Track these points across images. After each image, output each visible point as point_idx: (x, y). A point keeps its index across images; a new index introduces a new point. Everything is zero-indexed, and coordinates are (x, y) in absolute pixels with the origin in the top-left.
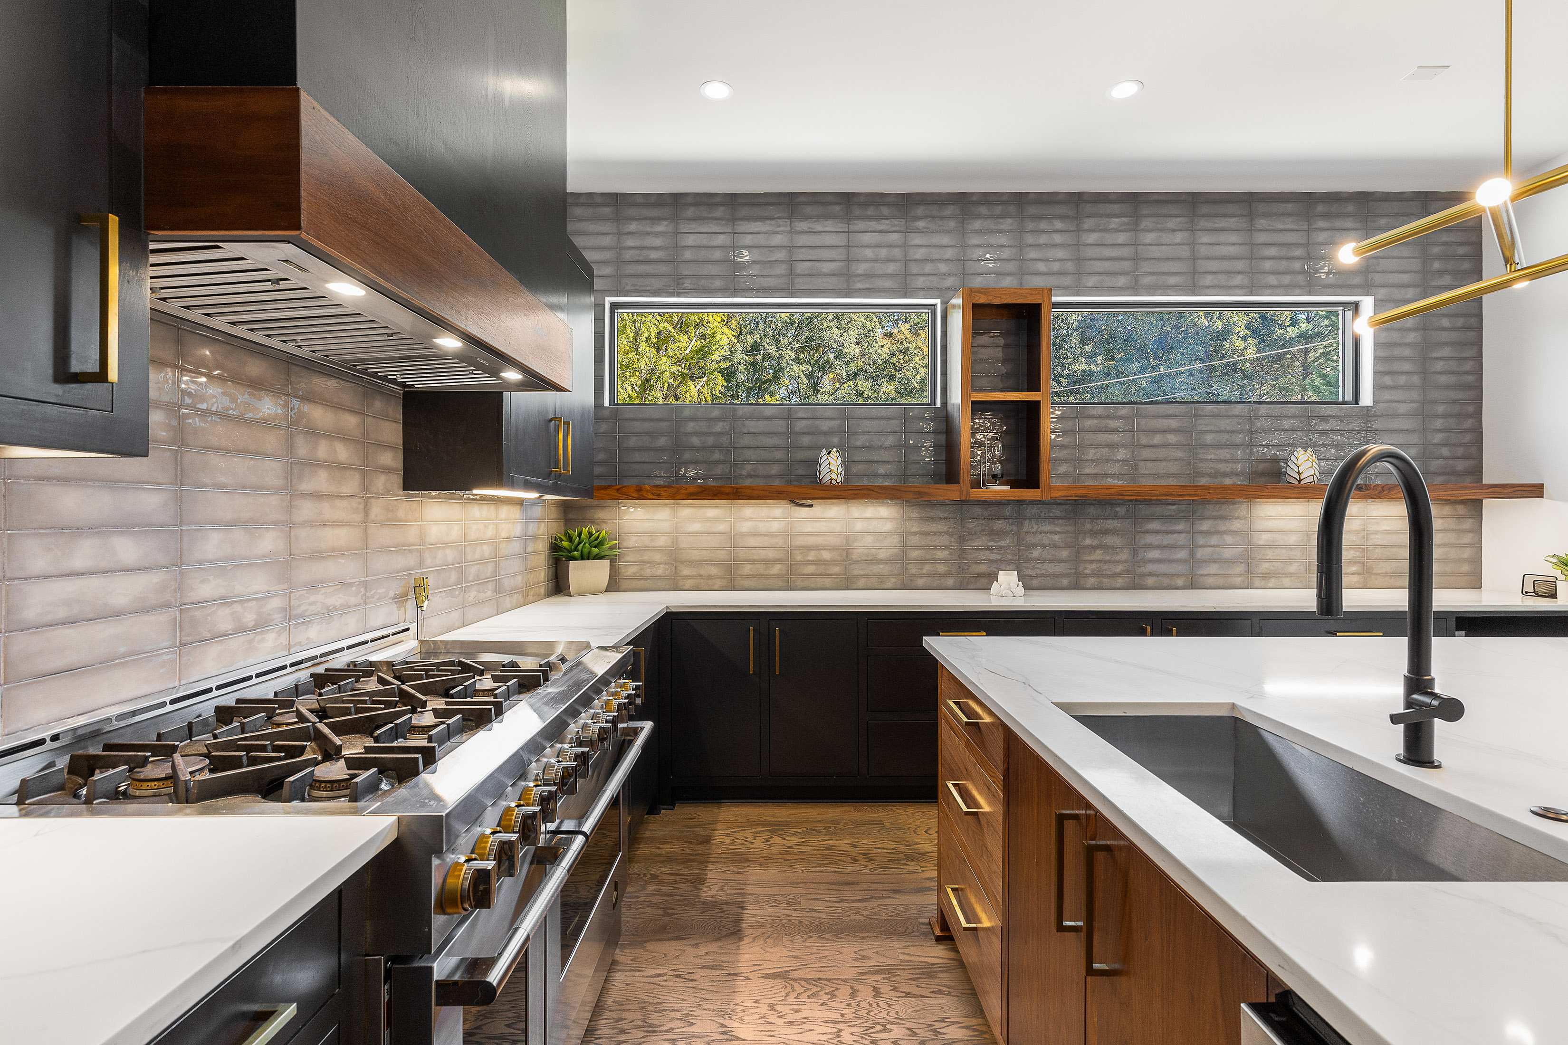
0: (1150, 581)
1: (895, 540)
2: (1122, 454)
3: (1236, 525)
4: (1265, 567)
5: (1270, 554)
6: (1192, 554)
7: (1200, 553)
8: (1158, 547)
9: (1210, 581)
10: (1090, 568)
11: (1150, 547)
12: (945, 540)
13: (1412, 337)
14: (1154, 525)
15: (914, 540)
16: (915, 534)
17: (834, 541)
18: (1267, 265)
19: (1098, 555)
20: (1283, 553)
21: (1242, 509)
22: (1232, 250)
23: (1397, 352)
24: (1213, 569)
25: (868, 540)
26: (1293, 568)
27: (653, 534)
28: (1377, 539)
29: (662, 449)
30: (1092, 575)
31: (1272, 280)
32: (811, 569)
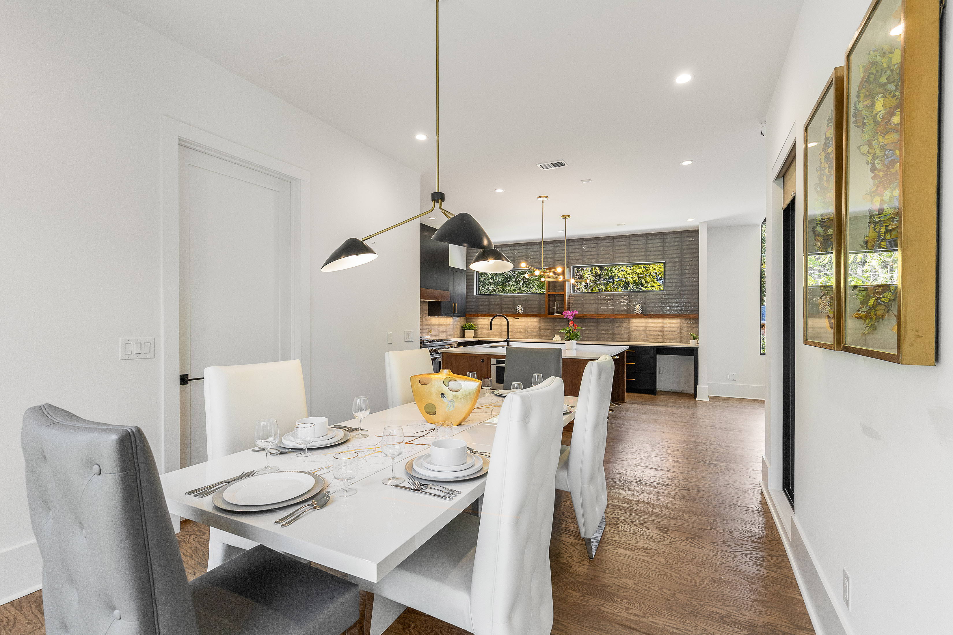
0: (602, 339)
1: (538, 327)
2: (594, 306)
3: (625, 325)
4: (633, 336)
5: (635, 333)
6: (613, 332)
7: (616, 332)
8: (603, 330)
9: (618, 340)
10: (586, 335)
11: (602, 330)
12: (549, 327)
13: (677, 272)
14: (603, 324)
15: (542, 327)
16: (542, 326)
17: (523, 327)
18: (634, 254)
19: (588, 332)
20: (639, 333)
21: (627, 320)
22: (624, 251)
23: (672, 277)
24: (619, 336)
25: (532, 327)
26: (642, 337)
27: (484, 325)
28: (666, 329)
29: (486, 305)
30: (587, 337)
31: (635, 258)
32: (518, 334)
